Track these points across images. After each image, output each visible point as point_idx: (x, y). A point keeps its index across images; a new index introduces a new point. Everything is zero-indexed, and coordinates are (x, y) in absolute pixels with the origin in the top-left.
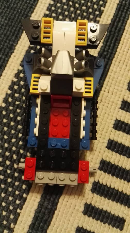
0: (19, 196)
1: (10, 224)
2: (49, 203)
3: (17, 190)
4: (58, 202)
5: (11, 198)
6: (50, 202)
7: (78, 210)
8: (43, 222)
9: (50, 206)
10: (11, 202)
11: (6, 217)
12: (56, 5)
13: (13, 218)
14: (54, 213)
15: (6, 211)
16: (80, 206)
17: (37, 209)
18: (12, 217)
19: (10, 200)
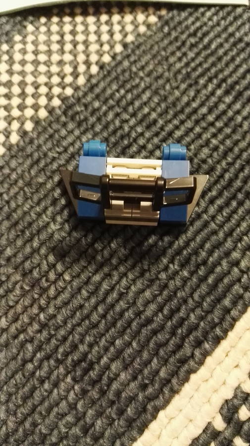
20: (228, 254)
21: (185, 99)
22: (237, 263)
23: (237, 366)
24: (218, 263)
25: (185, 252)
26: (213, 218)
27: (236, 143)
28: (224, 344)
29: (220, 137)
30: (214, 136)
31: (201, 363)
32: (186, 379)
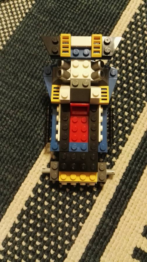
0: (82, 210)
1: (72, 236)
2: (110, 221)
3: (81, 204)
4: (119, 221)
5: (74, 211)
6: (112, 219)
7: (137, 232)
8: (103, 238)
9: (112, 224)
10: (75, 215)
11: (68, 228)
12: (132, 32)
13: (75, 231)
14: (114, 231)
15: (69, 223)
16: (140, 228)
17: (98, 225)
18: (74, 229)
19: (73, 213)
20: (36, 132)
21: (14, 82)
22: (39, 134)
23: (43, 165)
24: (33, 135)
25: (22, 135)
26: (30, 121)
27: (34, 94)
28: (38, 159)
29: (28, 93)
30: (26, 93)
31: (32, 167)
32: (28, 172)
